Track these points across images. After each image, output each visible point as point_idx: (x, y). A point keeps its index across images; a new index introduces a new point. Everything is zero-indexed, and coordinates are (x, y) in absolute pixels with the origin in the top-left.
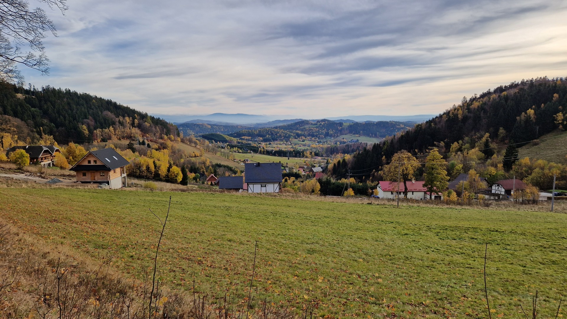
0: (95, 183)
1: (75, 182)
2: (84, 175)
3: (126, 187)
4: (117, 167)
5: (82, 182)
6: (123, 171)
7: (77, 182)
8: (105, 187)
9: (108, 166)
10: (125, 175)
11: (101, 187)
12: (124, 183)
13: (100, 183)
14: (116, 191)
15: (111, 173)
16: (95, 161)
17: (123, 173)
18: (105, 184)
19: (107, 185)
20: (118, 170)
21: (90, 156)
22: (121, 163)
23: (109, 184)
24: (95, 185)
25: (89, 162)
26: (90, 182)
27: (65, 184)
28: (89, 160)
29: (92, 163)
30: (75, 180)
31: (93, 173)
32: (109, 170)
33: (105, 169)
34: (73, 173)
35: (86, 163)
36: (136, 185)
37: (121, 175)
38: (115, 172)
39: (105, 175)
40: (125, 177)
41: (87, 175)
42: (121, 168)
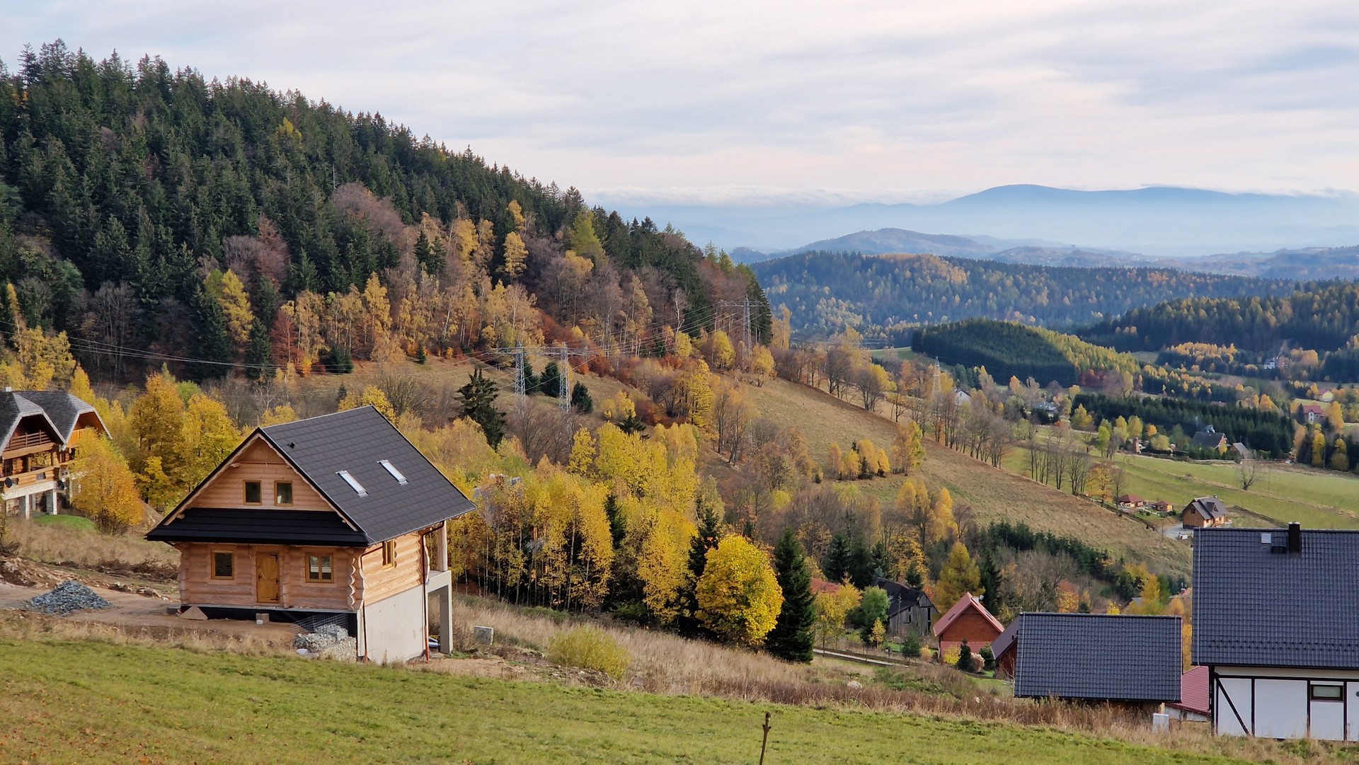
0: (278, 617)
1: (172, 612)
2: (224, 568)
3: (446, 653)
4: (400, 529)
5: (214, 613)
6: (435, 550)
7: (184, 609)
8: (333, 642)
9: (356, 517)
10: (443, 579)
11: (309, 647)
12: (435, 630)
13: (307, 620)
14: (390, 673)
15: (370, 562)
16: (284, 489)
17: (436, 566)
18: (331, 627)
19: (342, 633)
20: (407, 546)
21: (257, 455)
22: (426, 503)
23: (353, 632)
24: (280, 633)
25: (253, 491)
26: (248, 615)
27: (123, 620)
28: (253, 477)
29: (269, 501)
30: (175, 599)
31: (268, 563)
32: (359, 544)
33: (335, 537)
34: (166, 555)
35: (234, 499)
36: (506, 647)
37: (423, 580)
38: (387, 559)
39: (335, 575)
40: (442, 592)
41: (235, 572)
42: (423, 533)
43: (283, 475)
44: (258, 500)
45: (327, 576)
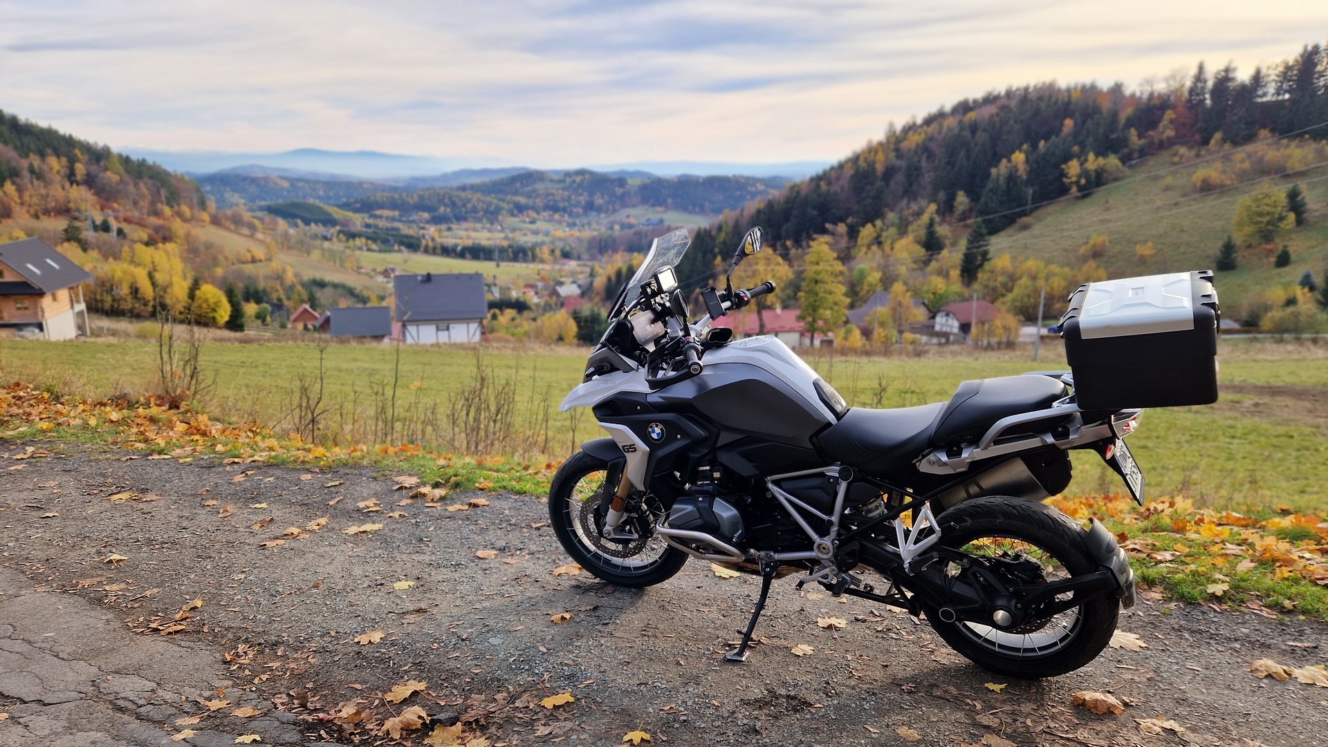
0: (2, 326)
3: (86, 336)
4: (60, 286)
6: (77, 295)
8: (31, 334)
9: (37, 284)
10: (82, 306)
11: (22, 337)
12: (81, 328)
13: (18, 327)
14: (65, 345)
15: (46, 302)
17: (78, 302)
18: (31, 329)
19: (37, 331)
20: (63, 294)
22: (69, 276)
23: (42, 330)
24: (5, 333)
32: (40, 294)
33: (28, 291)
36: (114, 333)
37: (72, 307)
38: (55, 299)
39: (30, 308)
40: (80, 314)
42: (71, 288)
45: (26, 308)
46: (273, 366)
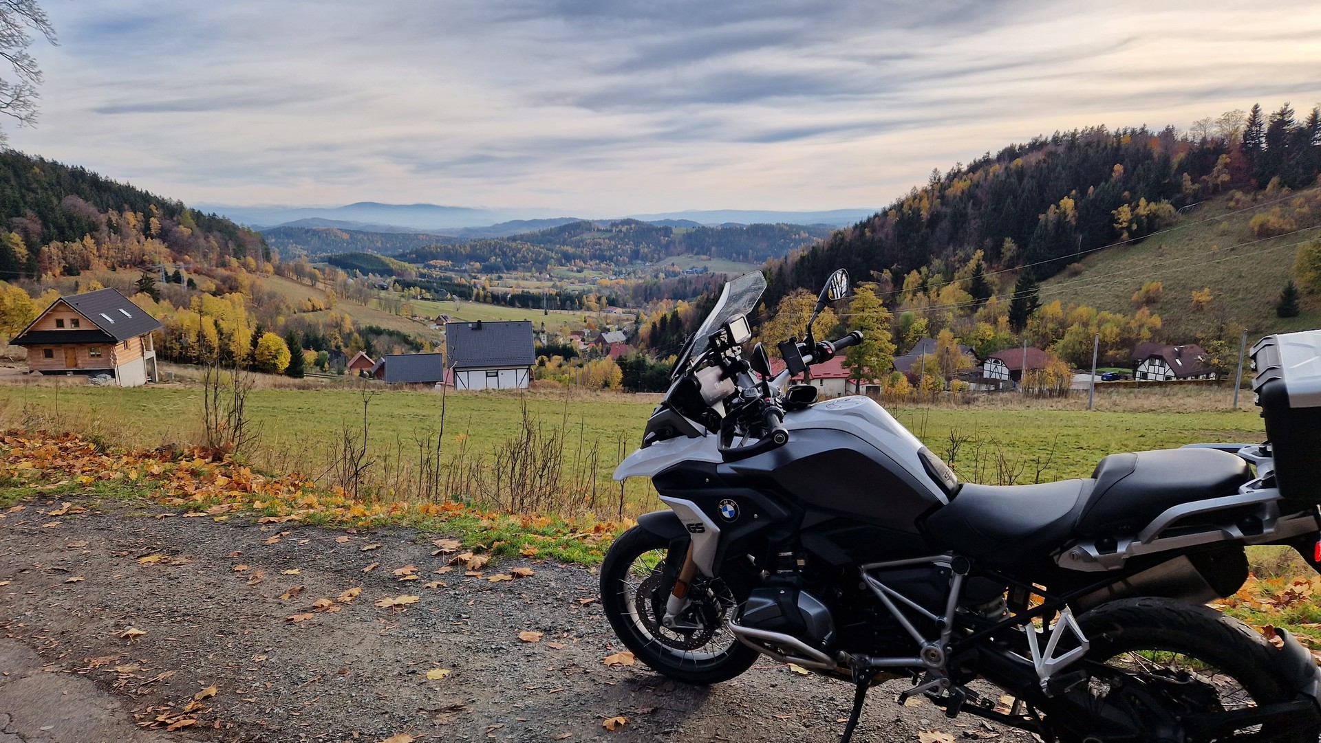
0: (76, 373)
1: (25, 373)
2: (49, 354)
3: (155, 382)
4: (131, 335)
5: (45, 373)
6: (148, 343)
7: (31, 372)
8: (104, 380)
9: (110, 332)
10: (152, 354)
11: (94, 383)
12: (150, 374)
13: (92, 373)
14: (136, 390)
15: (119, 349)
16: (76, 322)
17: (148, 350)
18: (104, 375)
19: (109, 377)
20: (135, 342)
21: (61, 308)
22: (141, 325)
23: (113, 376)
24: (78, 380)
25: (60, 323)
26: (64, 373)
28: (60, 317)
29: (68, 327)
30: (26, 369)
31: (70, 352)
32: (113, 342)
33: (102, 340)
34: (23, 351)
35: (51, 326)
36: (181, 379)
37: (143, 355)
38: (126, 347)
39: (103, 355)
40: (150, 360)
41: (55, 355)
42: (141, 337)
43: (74, 317)
44: (63, 326)
45: (99, 355)
46: (328, 412)
